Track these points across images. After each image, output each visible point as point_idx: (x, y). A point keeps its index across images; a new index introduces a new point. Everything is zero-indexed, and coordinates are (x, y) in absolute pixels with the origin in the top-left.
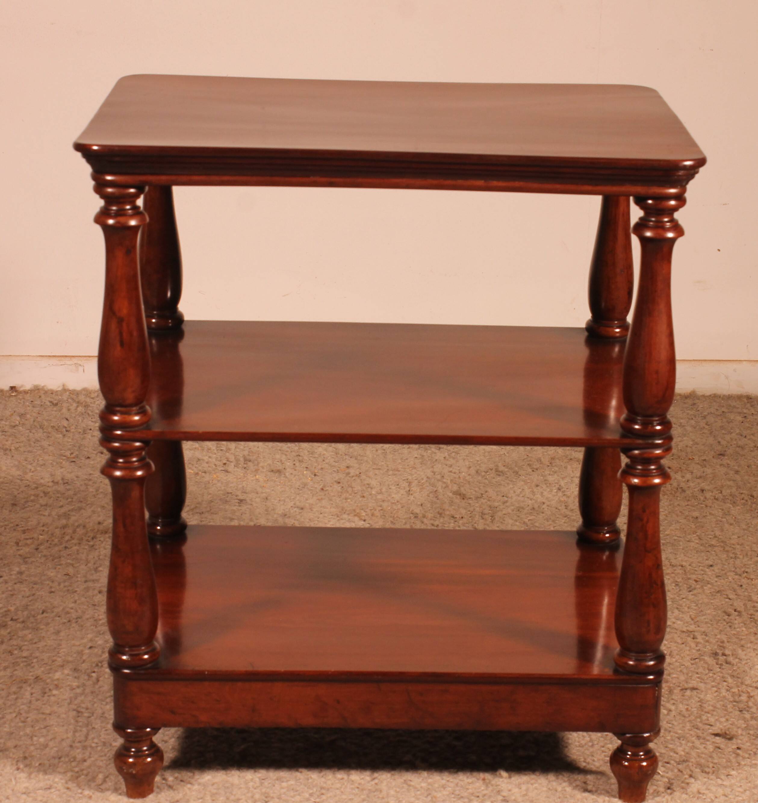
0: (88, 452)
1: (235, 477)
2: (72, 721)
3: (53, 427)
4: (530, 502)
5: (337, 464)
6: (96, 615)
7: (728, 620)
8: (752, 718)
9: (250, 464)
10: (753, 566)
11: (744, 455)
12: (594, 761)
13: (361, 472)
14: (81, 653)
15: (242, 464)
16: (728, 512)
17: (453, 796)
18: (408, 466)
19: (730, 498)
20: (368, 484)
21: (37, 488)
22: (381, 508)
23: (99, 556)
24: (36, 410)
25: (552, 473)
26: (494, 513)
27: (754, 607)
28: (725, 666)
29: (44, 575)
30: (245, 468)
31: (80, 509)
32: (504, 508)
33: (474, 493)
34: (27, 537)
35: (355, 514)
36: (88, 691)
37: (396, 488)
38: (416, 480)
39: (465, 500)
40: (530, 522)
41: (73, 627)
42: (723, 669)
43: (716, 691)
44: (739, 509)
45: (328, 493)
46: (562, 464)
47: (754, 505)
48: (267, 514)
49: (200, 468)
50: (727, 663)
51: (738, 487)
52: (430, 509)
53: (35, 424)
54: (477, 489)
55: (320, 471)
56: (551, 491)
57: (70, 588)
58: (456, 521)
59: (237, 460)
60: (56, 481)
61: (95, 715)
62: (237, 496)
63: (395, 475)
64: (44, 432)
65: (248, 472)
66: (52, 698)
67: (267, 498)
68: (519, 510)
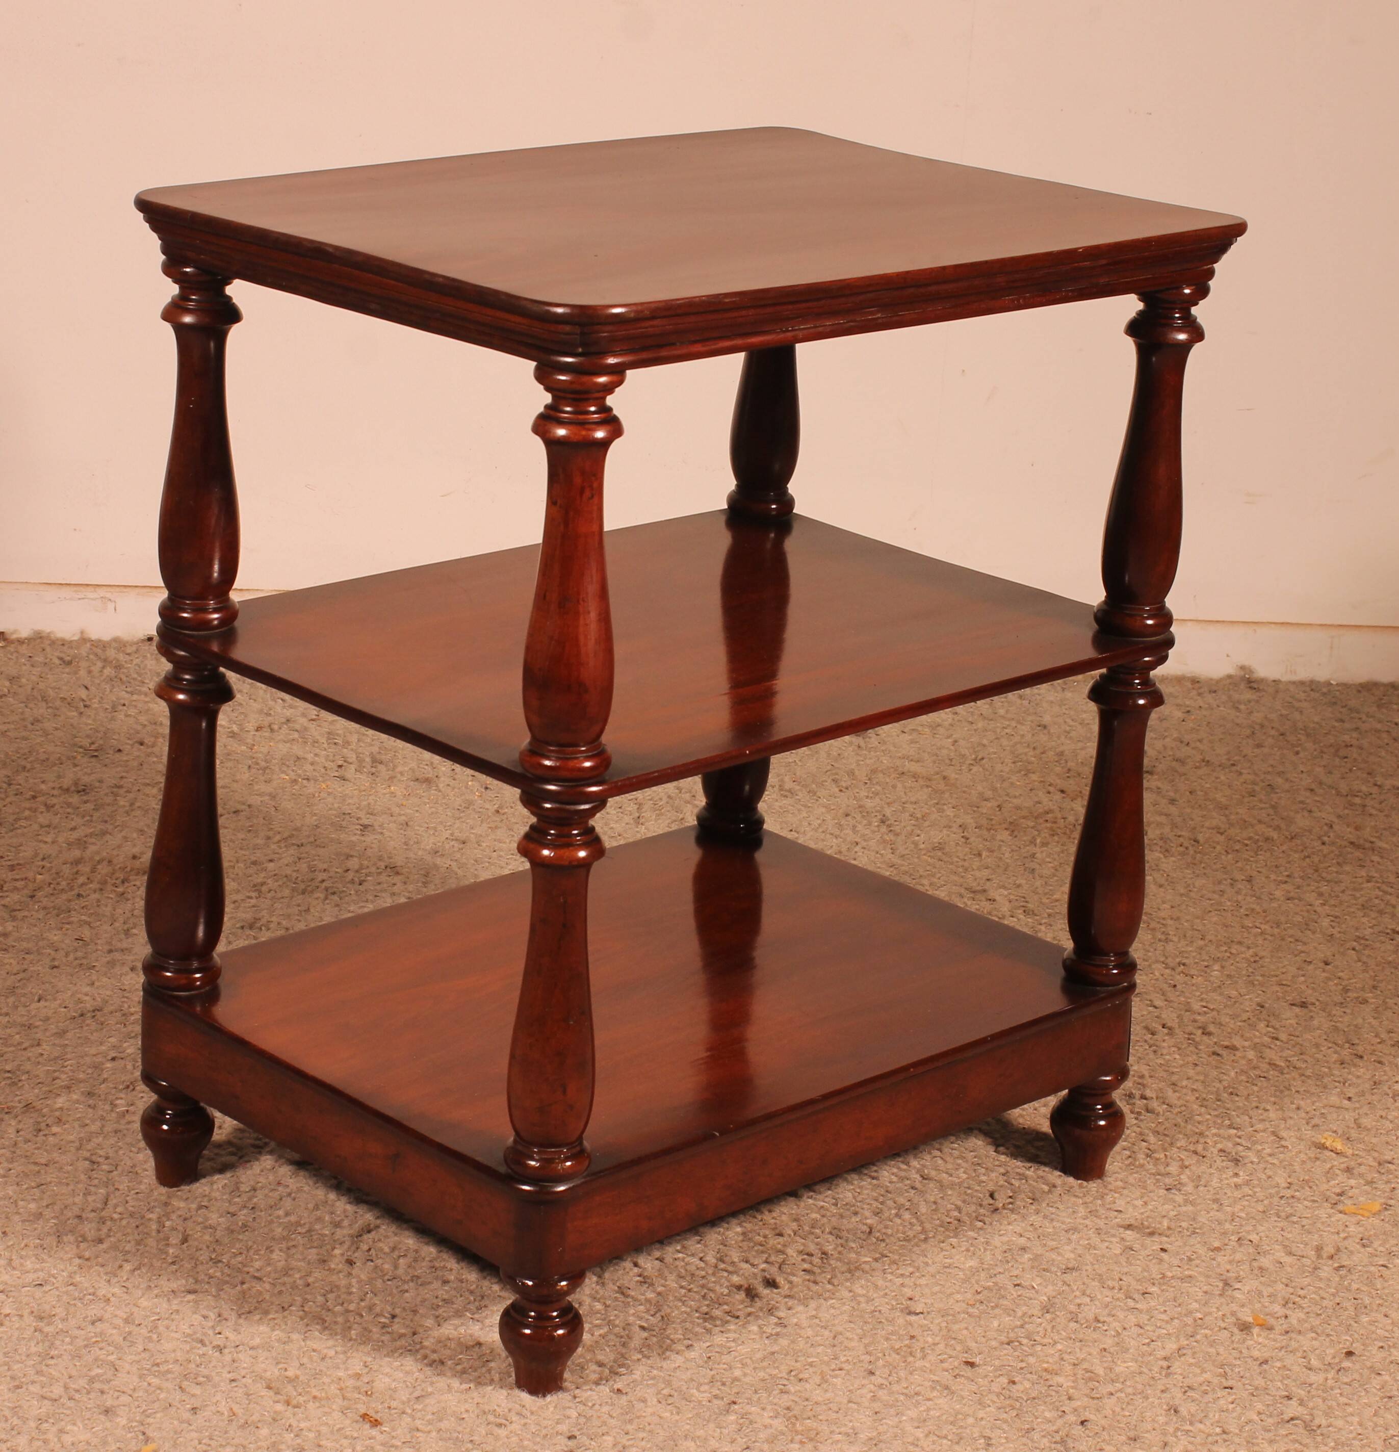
0: (119, 740)
1: (356, 787)
2: (83, 1177)
3: (63, 699)
6: (126, 1006)
7: (1152, 1042)
8: (1186, 1201)
9: (381, 767)
10: (1194, 954)
11: (1185, 774)
12: (927, 1264)
14: (97, 1067)
15: (369, 767)
16: (1157, 866)
17: (697, 1315)
19: (1161, 843)
21: (34, 797)
23: (133, 910)
24: (36, 671)
25: (871, 795)
27: (1195, 1021)
28: (1145, 1116)
29: (43, 939)
30: (372, 774)
31: (104, 833)
34: (18, 877)
36: (109, 1128)
37: (618, 812)
38: (651, 800)
41: (87, 1025)
42: (1141, 1120)
43: (1130, 1157)
44: (1174, 862)
45: (507, 819)
46: (888, 780)
47: (1199, 856)
48: (407, 849)
49: (300, 772)
50: (1148, 1111)
51: (1174, 826)
53: (35, 693)
56: (870, 824)
57: (84, 961)
59: (361, 761)
60: (65, 787)
61: (120, 1168)
62: (358, 819)
64: (48, 708)
65: (378, 780)
66: (51, 1139)
67: (407, 824)
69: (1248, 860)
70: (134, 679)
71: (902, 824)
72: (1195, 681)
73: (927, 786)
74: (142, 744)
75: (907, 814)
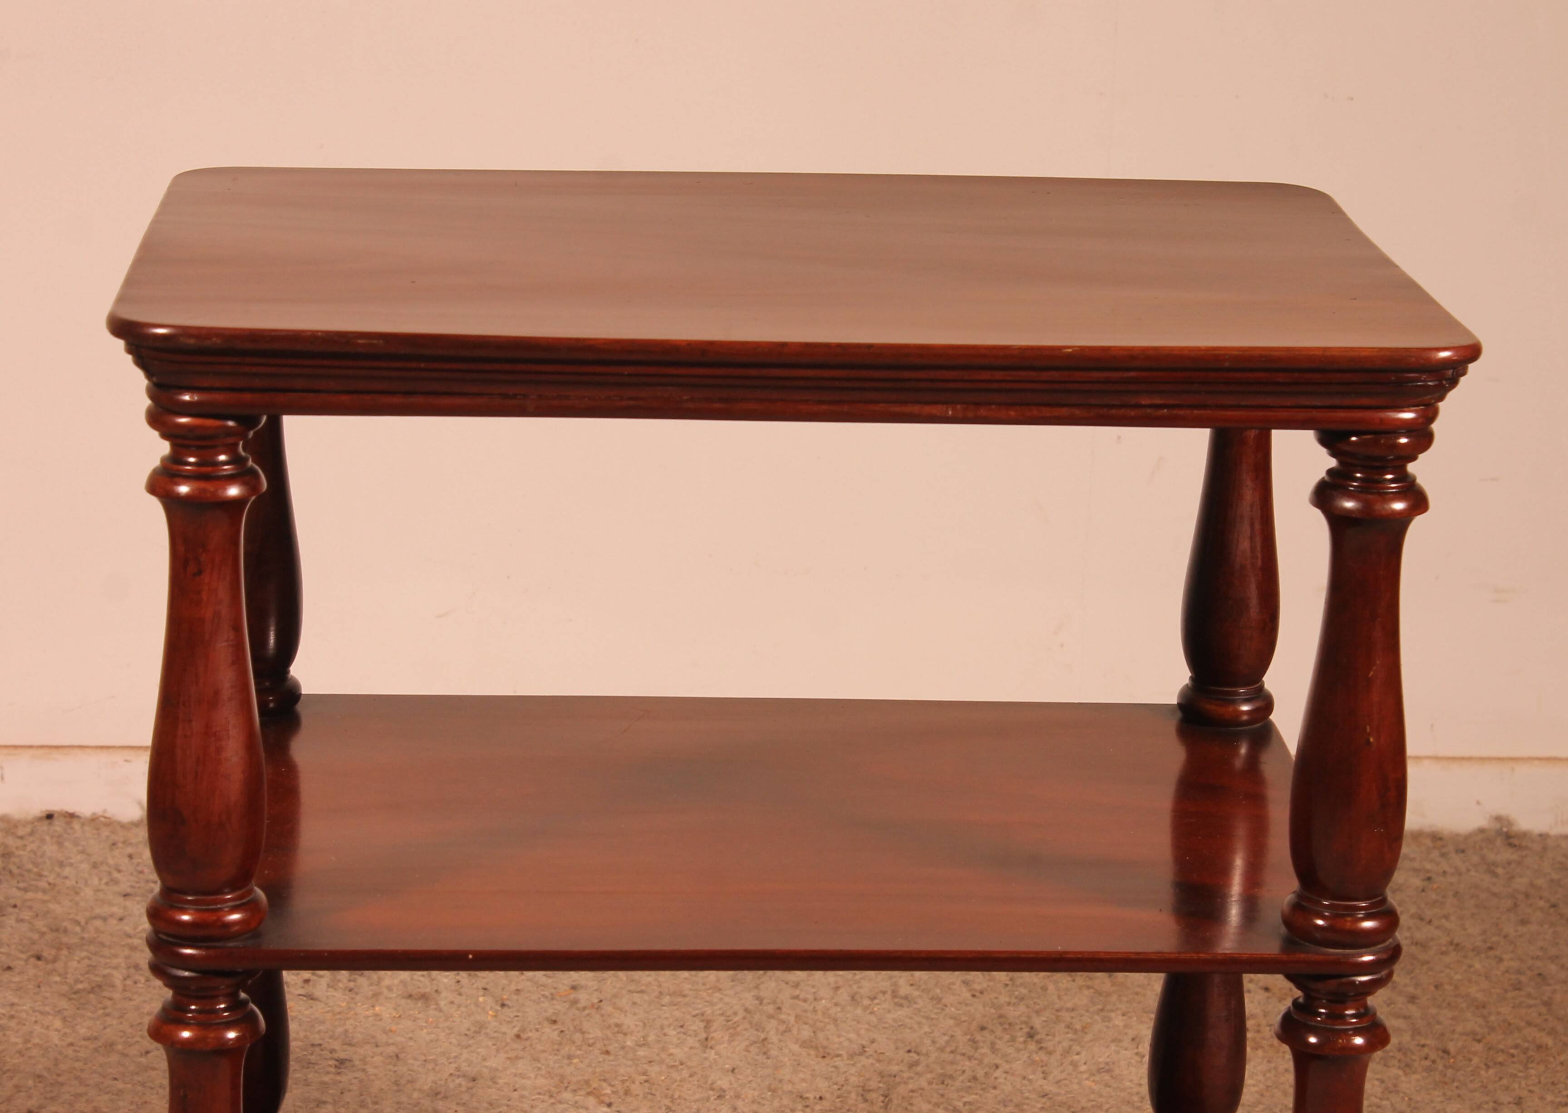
0: (8, 955)
1: (328, 1009)
4: (967, 1063)
5: (550, 981)
9: (361, 980)
13: (602, 997)
15: (345, 981)
16: (1395, 1086)
18: (704, 984)
19: (1399, 1055)
20: (617, 1025)
22: (644, 1078)
25: (1014, 1000)
26: (888, 1089)
30: (350, 990)
32: (911, 1078)
33: (846, 1044)
35: (589, 1090)
37: (679, 1033)
38: (722, 1014)
39: (827, 1061)
40: (967, 1107)
44: (1418, 1080)
45: (531, 1045)
47: (1450, 1072)
51: (1416, 1032)
52: (751, 1078)
54: (852, 1036)
55: (515, 997)
56: (1013, 1039)
58: (807, 1106)
62: (332, 1051)
63: (675, 1005)
65: (358, 998)
67: (397, 1056)
68: (943, 1083)
69: (1515, 1076)
70: (29, 871)
71: (1057, 1039)
72: (1436, 837)
73: (1088, 987)
74: (39, 958)
75: (1063, 1025)
